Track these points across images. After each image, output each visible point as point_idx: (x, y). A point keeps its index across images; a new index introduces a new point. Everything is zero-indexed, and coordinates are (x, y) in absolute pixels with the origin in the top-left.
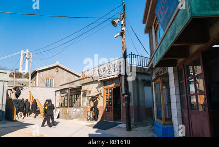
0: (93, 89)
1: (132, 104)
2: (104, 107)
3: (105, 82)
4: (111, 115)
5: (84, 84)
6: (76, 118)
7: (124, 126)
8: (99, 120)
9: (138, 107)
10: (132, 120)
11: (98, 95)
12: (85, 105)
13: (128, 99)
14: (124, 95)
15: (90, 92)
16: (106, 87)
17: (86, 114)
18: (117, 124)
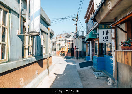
0: (63, 44)
2: (67, 51)
4: (70, 54)
7: (76, 58)
8: (65, 56)
9: (81, 52)
10: (79, 56)
11: (64, 46)
12: (58, 50)
15: (61, 44)
16: (68, 43)
18: (73, 58)
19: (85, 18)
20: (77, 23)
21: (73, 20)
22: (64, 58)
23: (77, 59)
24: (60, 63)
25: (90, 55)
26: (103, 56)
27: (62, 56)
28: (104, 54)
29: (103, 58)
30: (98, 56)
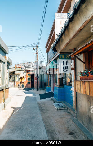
0: (22, 74)
1: (39, 81)
2: (27, 82)
3: (28, 71)
4: (30, 85)
5: (16, 71)
6: (11, 87)
7: (36, 89)
8: (24, 87)
9: (41, 82)
10: (39, 87)
11: (24, 77)
12: (17, 81)
13: (38, 79)
14: (36, 77)
15: (20, 75)
16: (28, 73)
17: (18, 85)
18: (33, 89)
19: (46, 47)
20: (37, 52)
21: (33, 49)
22: (24, 90)
23: (38, 90)
24: (18, 96)
25: (50, 86)
26: (63, 87)
27: (21, 87)
28: (64, 85)
29: (63, 88)
30: (59, 87)
